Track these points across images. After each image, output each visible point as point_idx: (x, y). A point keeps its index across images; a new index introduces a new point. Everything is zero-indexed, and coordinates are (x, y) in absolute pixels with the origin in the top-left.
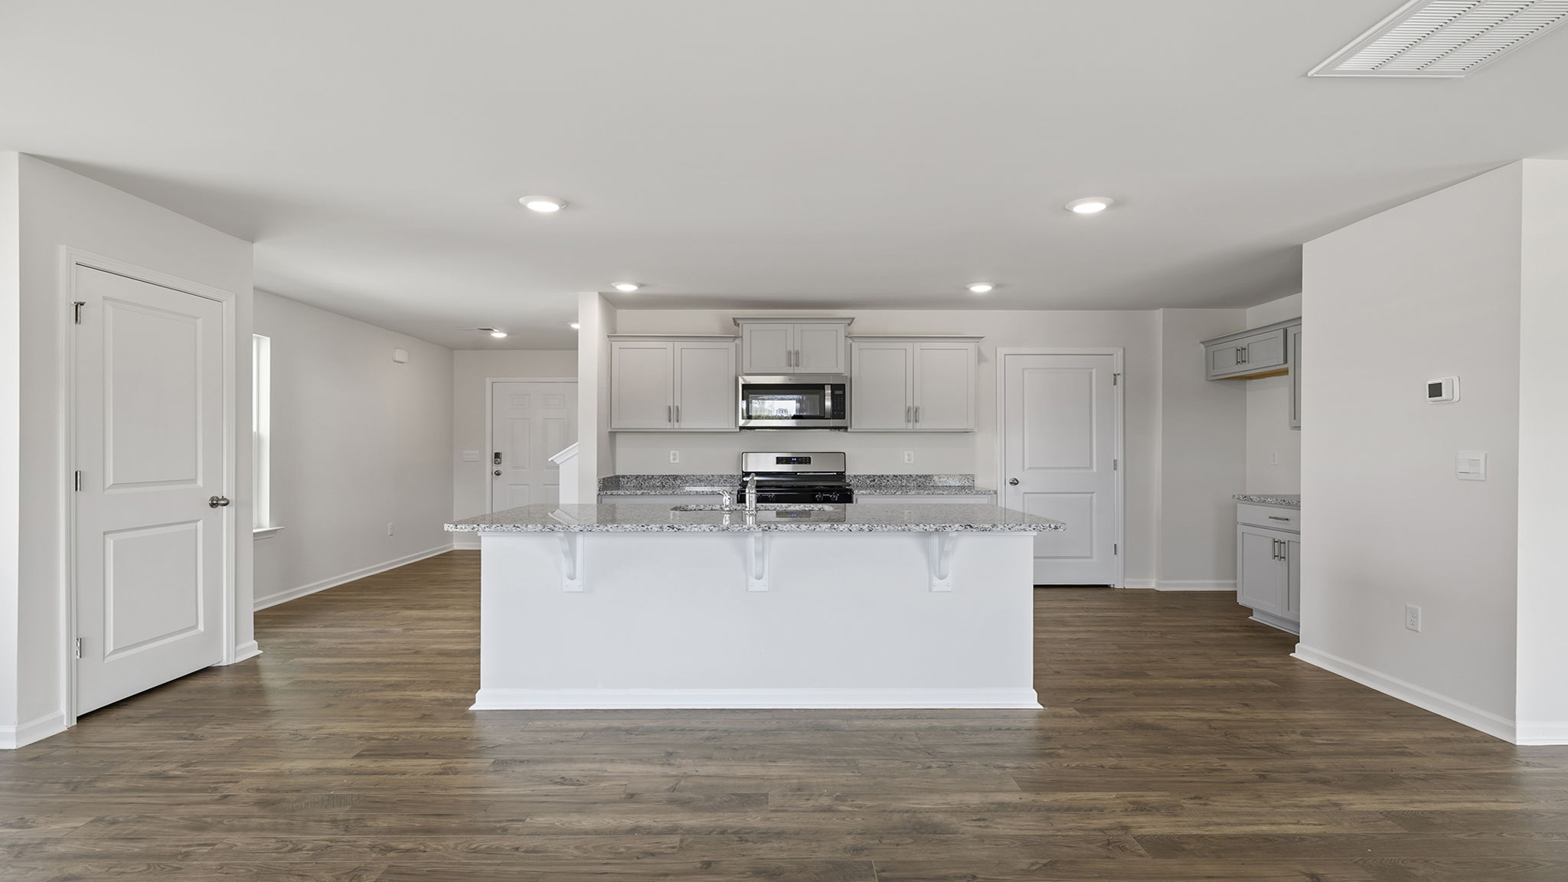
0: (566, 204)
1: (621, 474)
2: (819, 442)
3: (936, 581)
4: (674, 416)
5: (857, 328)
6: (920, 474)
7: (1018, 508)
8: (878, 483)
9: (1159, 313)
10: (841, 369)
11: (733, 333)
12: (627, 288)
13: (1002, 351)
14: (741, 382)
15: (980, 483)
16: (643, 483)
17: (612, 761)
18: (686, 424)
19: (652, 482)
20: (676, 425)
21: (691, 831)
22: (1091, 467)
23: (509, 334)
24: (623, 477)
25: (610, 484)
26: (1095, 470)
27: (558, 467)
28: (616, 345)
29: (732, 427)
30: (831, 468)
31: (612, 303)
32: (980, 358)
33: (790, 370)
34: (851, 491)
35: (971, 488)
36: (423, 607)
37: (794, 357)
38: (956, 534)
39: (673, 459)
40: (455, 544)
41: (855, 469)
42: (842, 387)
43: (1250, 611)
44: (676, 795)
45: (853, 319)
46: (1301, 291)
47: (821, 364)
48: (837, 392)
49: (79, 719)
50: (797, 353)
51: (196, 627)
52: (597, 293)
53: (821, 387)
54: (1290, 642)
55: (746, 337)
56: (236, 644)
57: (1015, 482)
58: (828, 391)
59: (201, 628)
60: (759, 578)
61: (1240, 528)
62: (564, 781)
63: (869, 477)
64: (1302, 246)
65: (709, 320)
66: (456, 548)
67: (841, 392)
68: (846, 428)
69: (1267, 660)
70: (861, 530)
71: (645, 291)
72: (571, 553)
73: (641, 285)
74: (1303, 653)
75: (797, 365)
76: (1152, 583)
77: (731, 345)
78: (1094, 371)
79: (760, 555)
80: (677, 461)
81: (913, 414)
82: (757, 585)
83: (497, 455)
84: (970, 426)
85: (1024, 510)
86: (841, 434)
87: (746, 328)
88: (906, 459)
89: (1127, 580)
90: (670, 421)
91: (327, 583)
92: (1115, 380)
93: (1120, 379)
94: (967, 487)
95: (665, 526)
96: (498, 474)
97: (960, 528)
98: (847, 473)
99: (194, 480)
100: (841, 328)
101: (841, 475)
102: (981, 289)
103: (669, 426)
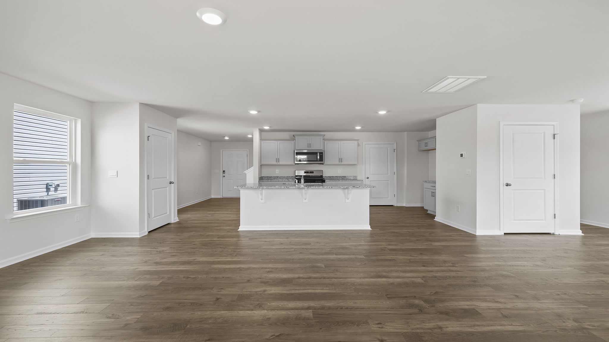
0: (259, 112)
1: (263, 176)
2: (315, 168)
3: (347, 200)
4: (278, 161)
5: (325, 137)
6: (343, 176)
7: (369, 184)
8: (331, 178)
9: (406, 133)
10: (322, 148)
11: (293, 138)
12: (267, 128)
13: (364, 143)
14: (296, 152)
15: (358, 178)
16: (269, 178)
17: (275, 239)
18: (281, 163)
19: (271, 178)
20: (278, 163)
21: (296, 248)
22: (388, 174)
23: (229, 138)
24: (264, 177)
25: (261, 179)
26: (389, 174)
27: (246, 174)
28: (262, 142)
29: (293, 163)
30: (319, 174)
31: (261, 131)
32: (358, 145)
33: (308, 149)
34: (325, 180)
35: (356, 179)
36: (213, 211)
37: (309, 145)
38: (351, 189)
39: (277, 172)
40: (212, 196)
41: (325, 175)
42: (322, 153)
43: (427, 210)
44: (291, 243)
45: (325, 135)
46: (436, 129)
47: (317, 146)
48: (321, 154)
49: (149, 232)
50: (310, 144)
51: (167, 213)
52: (258, 129)
53: (317, 153)
54: (434, 216)
55: (297, 140)
56: (174, 218)
57: (368, 178)
58: (318, 154)
59: (168, 213)
60: (305, 199)
61: (425, 189)
62: (266, 241)
63: (329, 177)
64: (436, 119)
65: (286, 135)
66: (212, 197)
67: (322, 154)
68: (323, 164)
69: (428, 221)
70: (330, 188)
71: (271, 128)
72: (262, 194)
73: (270, 127)
74: (436, 219)
75: (310, 147)
76: (404, 205)
77: (293, 142)
78: (389, 148)
79: (306, 194)
80: (278, 173)
81: (341, 160)
82: (305, 201)
83: (224, 171)
84: (356, 163)
85: (370, 184)
86: (322, 165)
87: (297, 138)
88: (339, 172)
89: (398, 204)
90: (277, 162)
91: (185, 205)
92: (394, 151)
93: (395, 151)
94: (355, 179)
95: (285, 187)
96: (224, 176)
97: (352, 187)
98: (323, 176)
99: (166, 177)
100: (322, 137)
101: (322, 176)
102: (358, 128)
103: (276, 163)
